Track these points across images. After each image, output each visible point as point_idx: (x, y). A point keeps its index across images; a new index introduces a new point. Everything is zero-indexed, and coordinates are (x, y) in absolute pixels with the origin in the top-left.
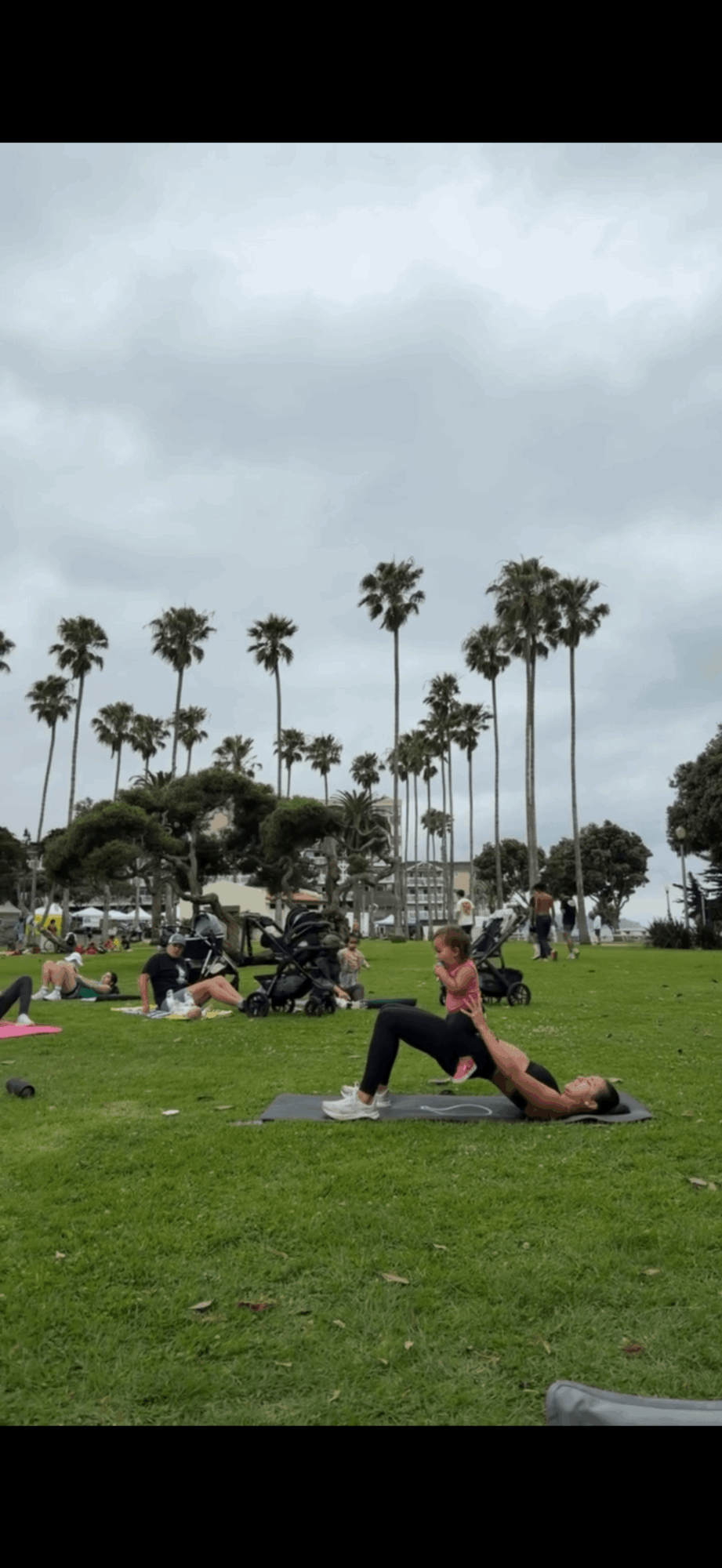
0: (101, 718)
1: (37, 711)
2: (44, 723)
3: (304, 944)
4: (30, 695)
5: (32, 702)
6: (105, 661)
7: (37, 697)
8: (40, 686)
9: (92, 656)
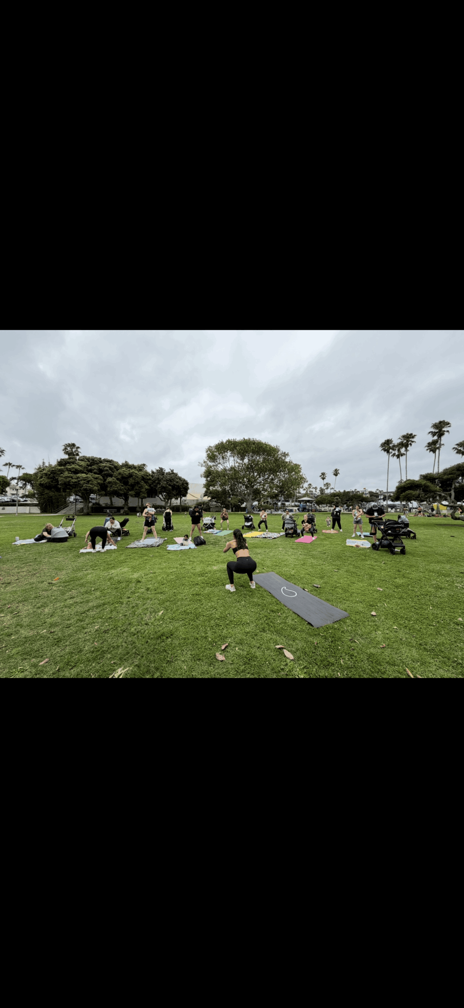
0: (456, 447)
1: (429, 450)
2: (431, 453)
3: (390, 532)
4: (426, 446)
5: (427, 448)
6: (450, 431)
7: (428, 446)
8: (429, 444)
9: (444, 431)
